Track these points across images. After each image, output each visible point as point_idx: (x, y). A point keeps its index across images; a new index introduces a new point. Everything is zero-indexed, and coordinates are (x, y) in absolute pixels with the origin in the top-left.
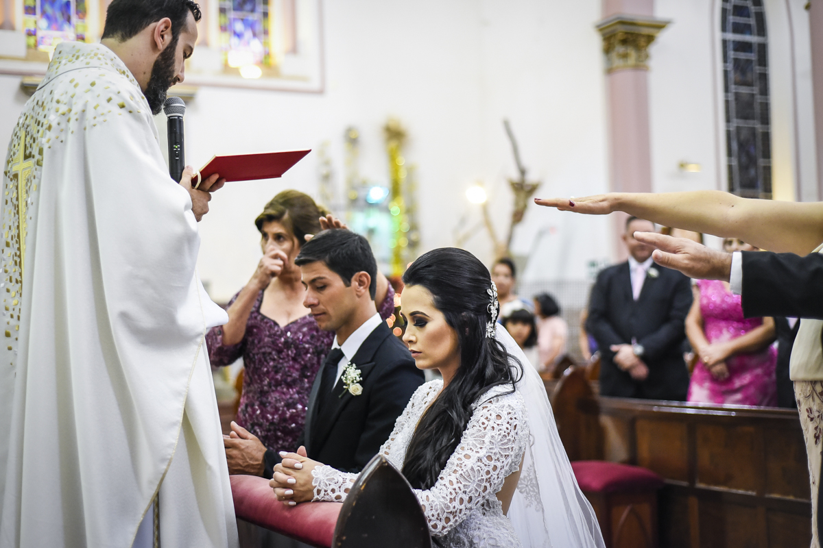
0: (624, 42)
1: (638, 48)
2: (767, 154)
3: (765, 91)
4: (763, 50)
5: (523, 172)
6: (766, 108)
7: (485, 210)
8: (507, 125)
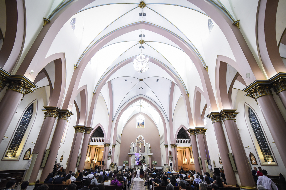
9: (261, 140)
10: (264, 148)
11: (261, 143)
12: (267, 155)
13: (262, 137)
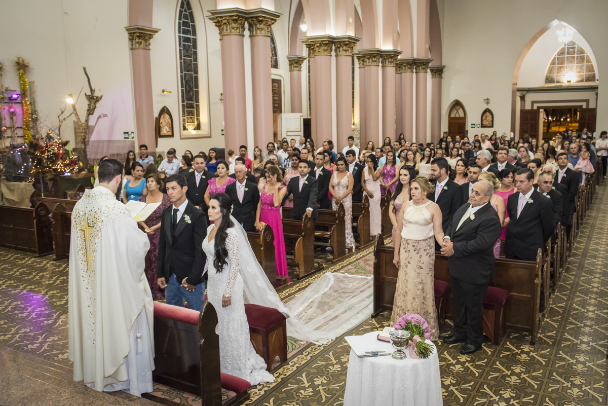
0: (139, 37)
1: (146, 41)
2: (197, 86)
3: (196, 60)
4: (195, 41)
5: (92, 91)
6: (196, 66)
7: (74, 106)
8: (84, 69)
9: (186, 82)
10: (188, 100)
11: (185, 88)
12: (188, 115)
13: (191, 77)
